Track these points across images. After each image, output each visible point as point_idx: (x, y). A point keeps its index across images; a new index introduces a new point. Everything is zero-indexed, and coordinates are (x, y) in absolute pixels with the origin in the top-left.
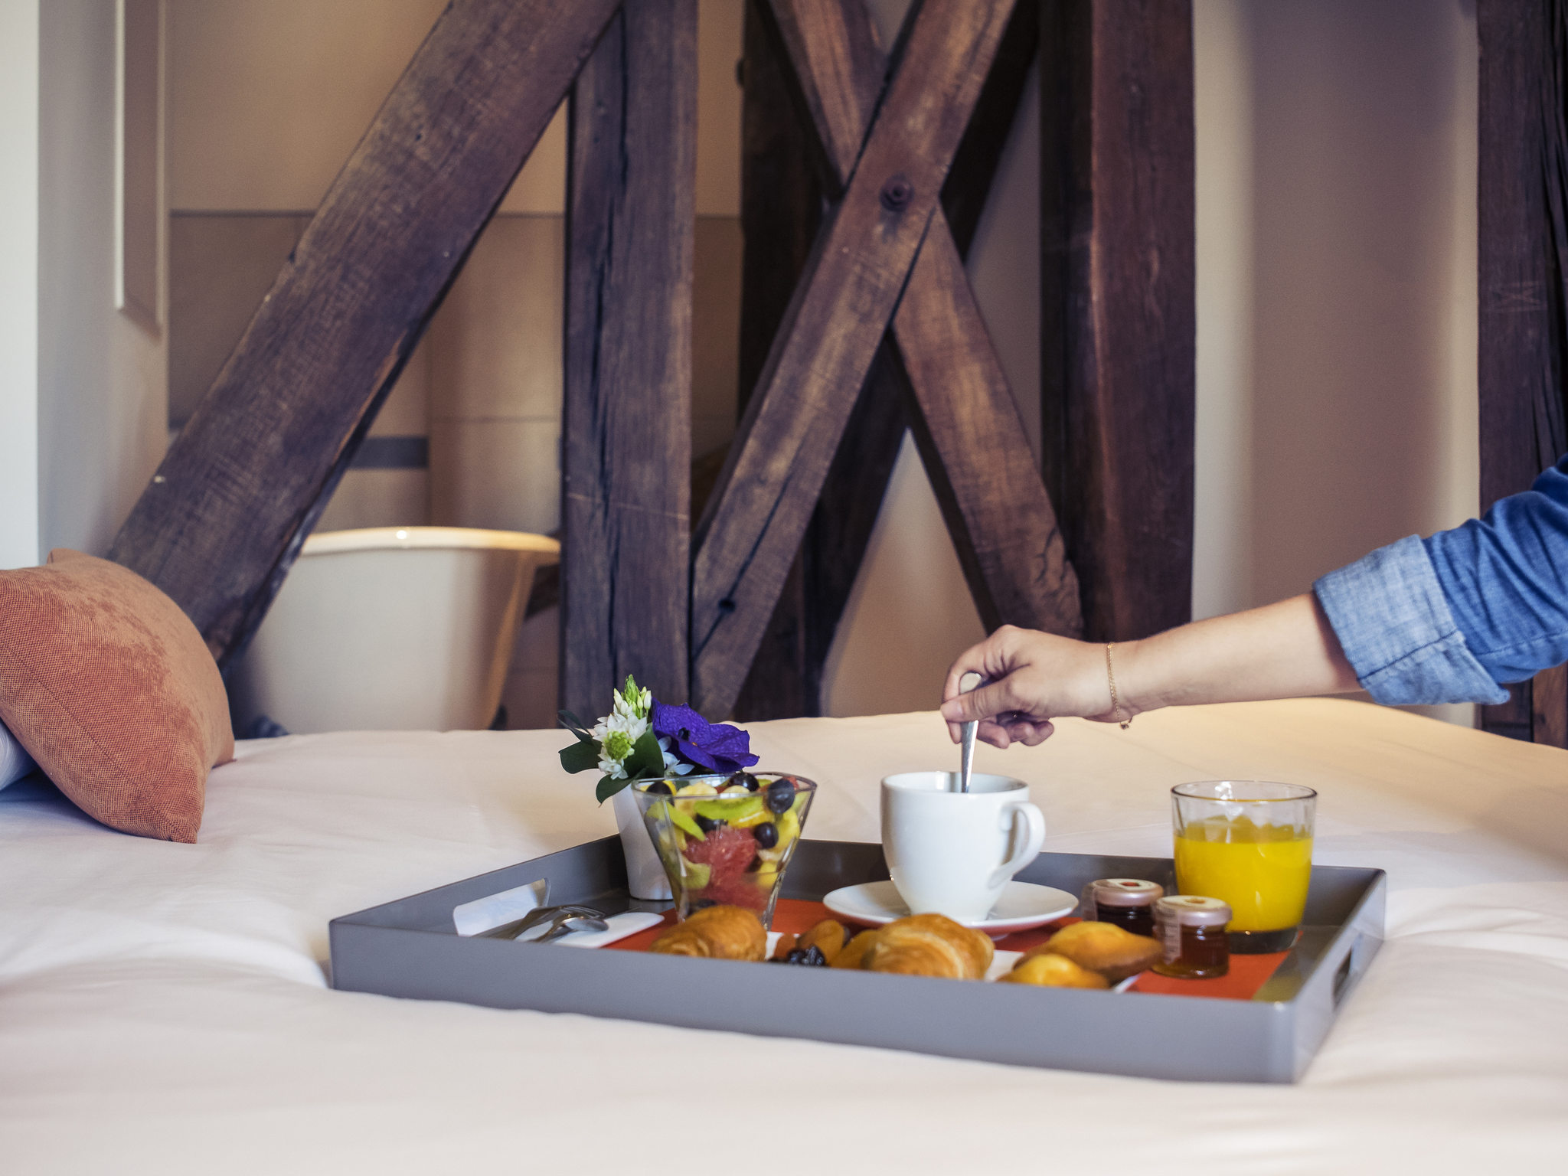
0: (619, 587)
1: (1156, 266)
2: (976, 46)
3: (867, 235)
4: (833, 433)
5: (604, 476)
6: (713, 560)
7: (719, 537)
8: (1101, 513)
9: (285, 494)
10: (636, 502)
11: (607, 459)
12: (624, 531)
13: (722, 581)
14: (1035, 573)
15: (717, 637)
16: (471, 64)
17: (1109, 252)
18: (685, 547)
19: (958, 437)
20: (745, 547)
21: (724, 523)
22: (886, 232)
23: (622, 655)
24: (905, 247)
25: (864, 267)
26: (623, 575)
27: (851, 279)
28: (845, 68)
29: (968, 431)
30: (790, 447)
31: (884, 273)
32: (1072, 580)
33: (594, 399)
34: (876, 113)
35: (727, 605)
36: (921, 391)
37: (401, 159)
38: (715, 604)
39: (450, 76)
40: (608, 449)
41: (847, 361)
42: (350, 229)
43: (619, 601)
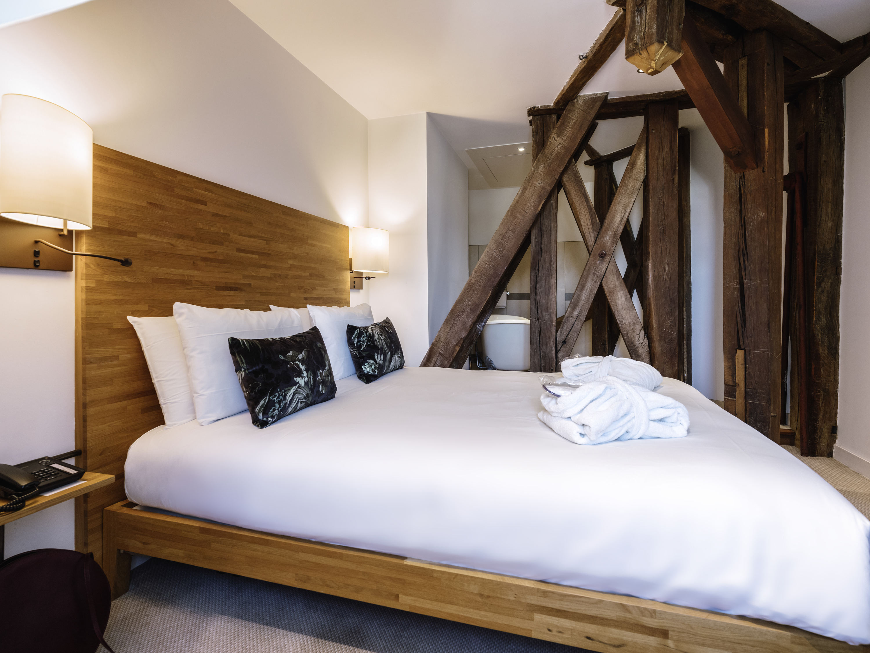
0: (541, 337)
1: (667, 268)
2: (622, 220)
3: (595, 263)
4: (588, 306)
5: (538, 315)
6: (561, 333)
7: (562, 328)
8: (653, 326)
9: (471, 319)
10: (544, 320)
11: (538, 311)
12: (542, 326)
13: (563, 337)
14: (637, 338)
15: (562, 349)
16: (504, 236)
17: (654, 266)
18: (555, 330)
19: (617, 308)
20: (568, 330)
21: (563, 325)
22: (600, 263)
23: (542, 351)
24: (605, 266)
25: (595, 270)
26: (542, 335)
27: (592, 273)
28: (590, 227)
29: (620, 306)
30: (578, 310)
31: (600, 272)
32: (646, 340)
33: (535, 299)
34: (597, 237)
35: (564, 342)
36: (608, 298)
37: (491, 256)
38: (562, 342)
39: (500, 239)
40: (538, 309)
41: (591, 291)
42: (482, 269)
43: (541, 340)
